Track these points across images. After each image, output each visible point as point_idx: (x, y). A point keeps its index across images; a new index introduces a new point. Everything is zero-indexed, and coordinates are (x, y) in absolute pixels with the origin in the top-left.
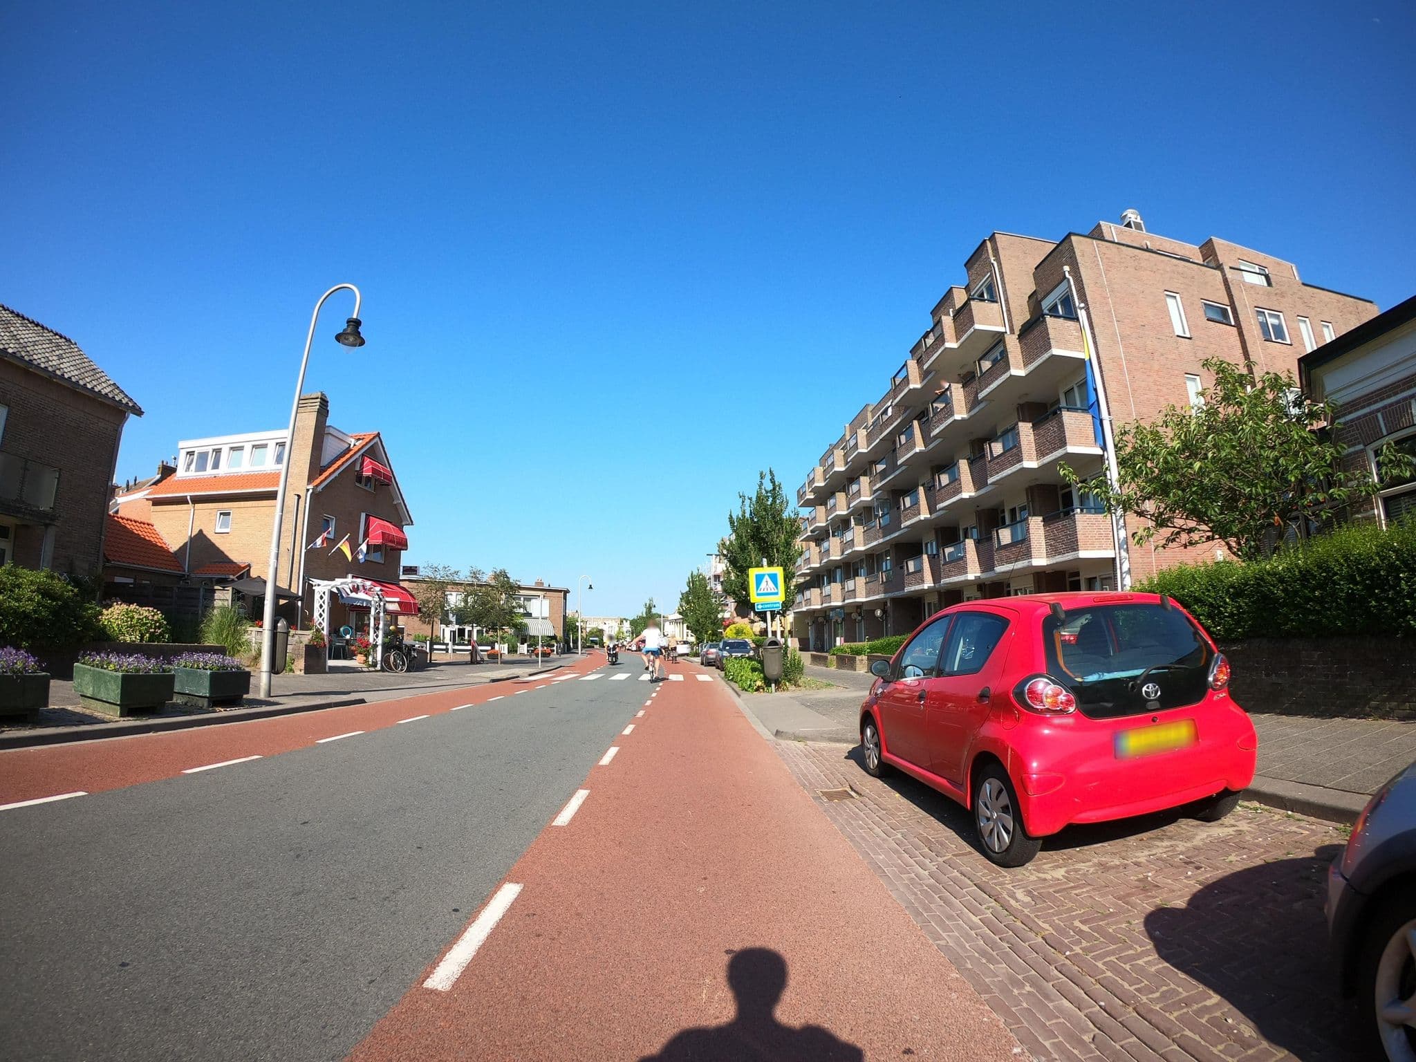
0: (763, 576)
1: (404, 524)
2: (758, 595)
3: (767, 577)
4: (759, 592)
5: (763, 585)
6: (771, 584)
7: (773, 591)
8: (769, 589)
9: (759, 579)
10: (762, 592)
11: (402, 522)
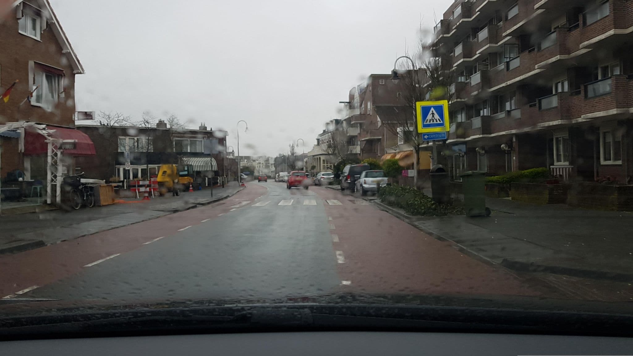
0: (429, 108)
1: (75, 72)
2: (425, 126)
3: (432, 109)
4: (425, 123)
5: (429, 117)
6: (437, 116)
7: (439, 122)
8: (435, 121)
9: (426, 111)
10: (428, 123)
11: (73, 70)
